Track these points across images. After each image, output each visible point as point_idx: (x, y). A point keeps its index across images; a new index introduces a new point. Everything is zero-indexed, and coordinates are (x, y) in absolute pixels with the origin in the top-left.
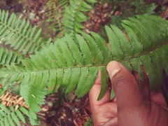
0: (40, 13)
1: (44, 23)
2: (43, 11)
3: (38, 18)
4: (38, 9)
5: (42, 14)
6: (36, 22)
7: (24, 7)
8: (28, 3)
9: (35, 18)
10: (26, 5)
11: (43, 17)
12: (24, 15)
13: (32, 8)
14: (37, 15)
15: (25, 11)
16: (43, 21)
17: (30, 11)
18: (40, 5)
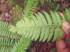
0: (10, 13)
1: (12, 17)
2: (11, 12)
3: (9, 15)
4: (9, 12)
5: (11, 13)
6: (9, 17)
7: (3, 12)
8: (4, 10)
9: (8, 15)
10: (3, 11)
11: (12, 15)
12: (3, 15)
13: (6, 11)
14: (9, 14)
15: (3, 13)
16: (12, 16)
17: (6, 13)
18: (9, 10)
